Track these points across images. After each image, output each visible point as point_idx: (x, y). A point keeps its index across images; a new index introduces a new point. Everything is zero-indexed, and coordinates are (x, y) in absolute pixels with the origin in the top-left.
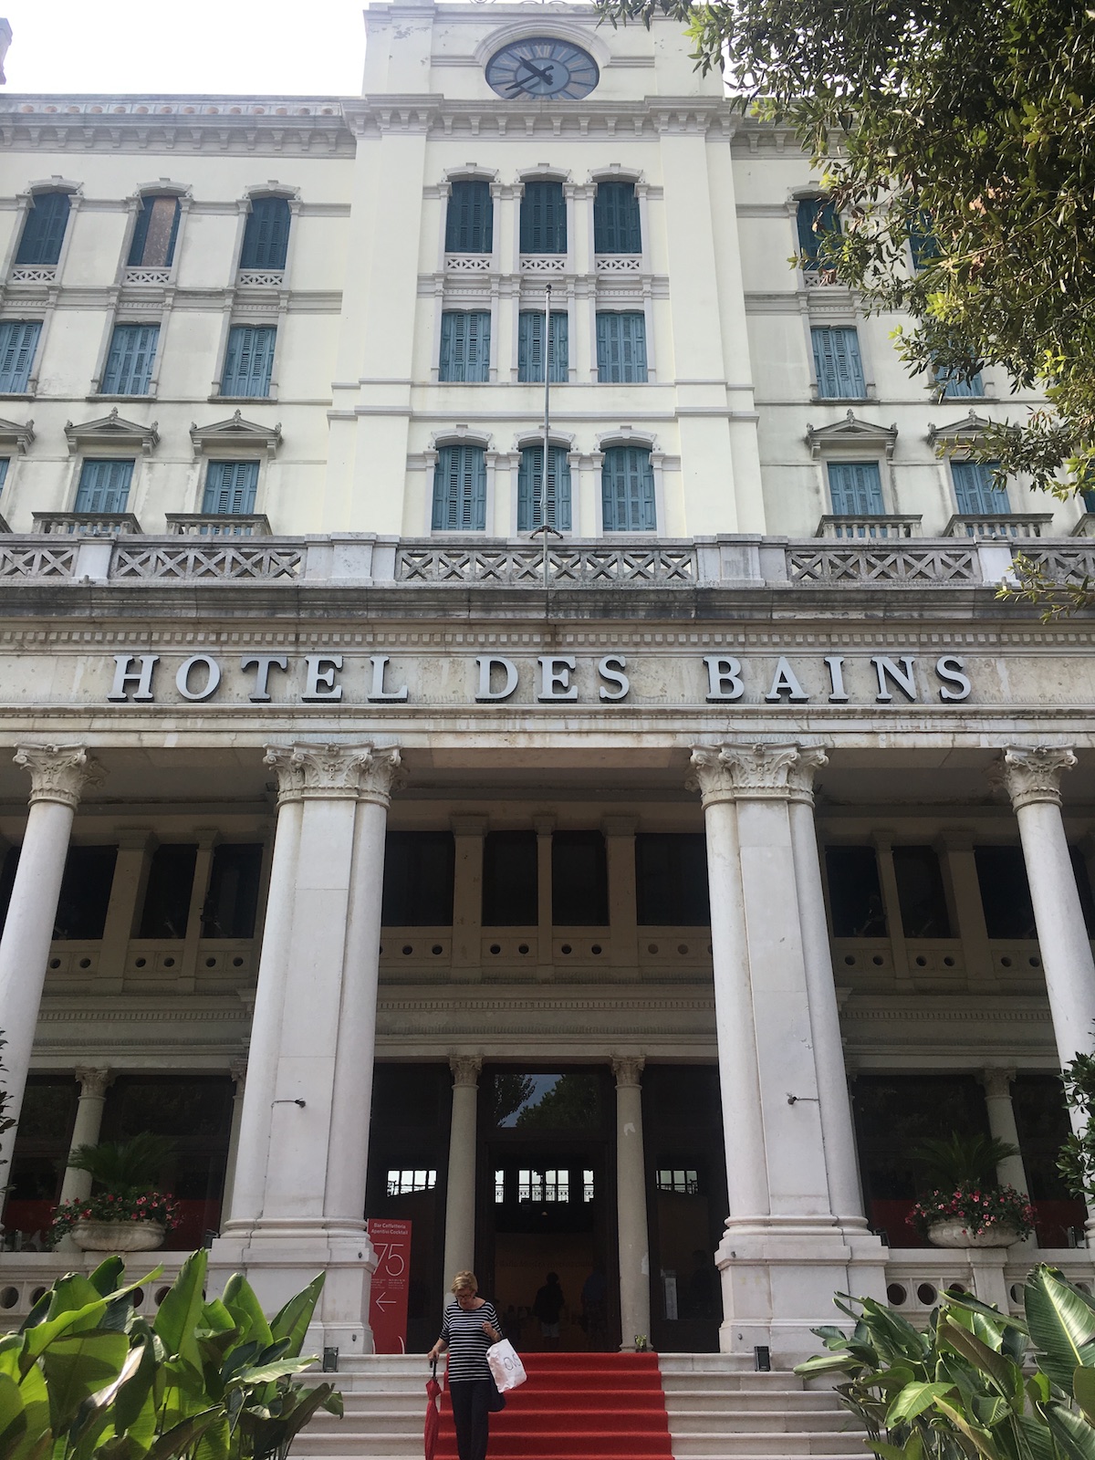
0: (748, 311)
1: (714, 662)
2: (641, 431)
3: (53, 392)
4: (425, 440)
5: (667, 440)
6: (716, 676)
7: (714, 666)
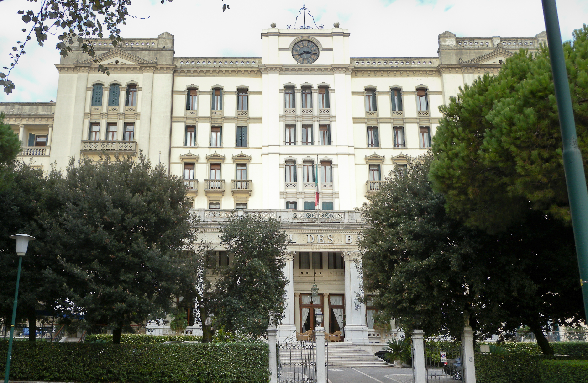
0: (354, 123)
1: (347, 236)
2: (329, 157)
3: (200, 146)
4: (282, 160)
5: (335, 160)
6: (347, 239)
7: (347, 237)
